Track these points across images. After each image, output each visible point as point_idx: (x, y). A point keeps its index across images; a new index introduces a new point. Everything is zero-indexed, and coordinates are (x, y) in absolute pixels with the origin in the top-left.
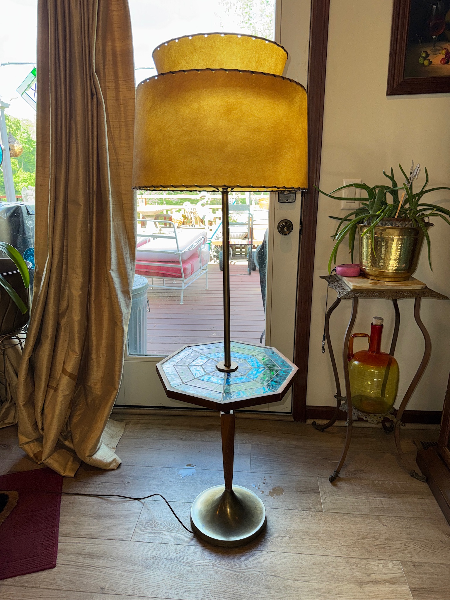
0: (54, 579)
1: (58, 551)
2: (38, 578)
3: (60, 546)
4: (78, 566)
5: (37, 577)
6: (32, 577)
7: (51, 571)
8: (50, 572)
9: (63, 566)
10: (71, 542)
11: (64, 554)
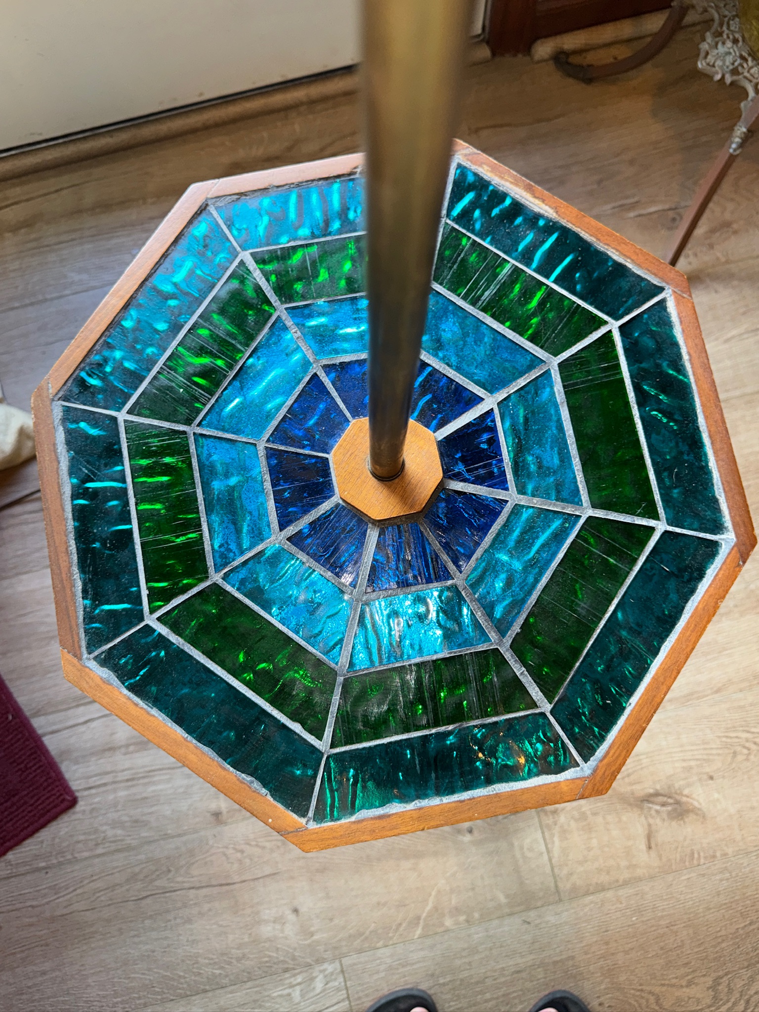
0: (96, 831)
1: (57, 759)
2: (57, 840)
3: (52, 744)
4: (128, 780)
5: (54, 839)
6: (42, 842)
7: (74, 813)
8: (74, 817)
9: (93, 791)
10: (71, 723)
11: (76, 762)
